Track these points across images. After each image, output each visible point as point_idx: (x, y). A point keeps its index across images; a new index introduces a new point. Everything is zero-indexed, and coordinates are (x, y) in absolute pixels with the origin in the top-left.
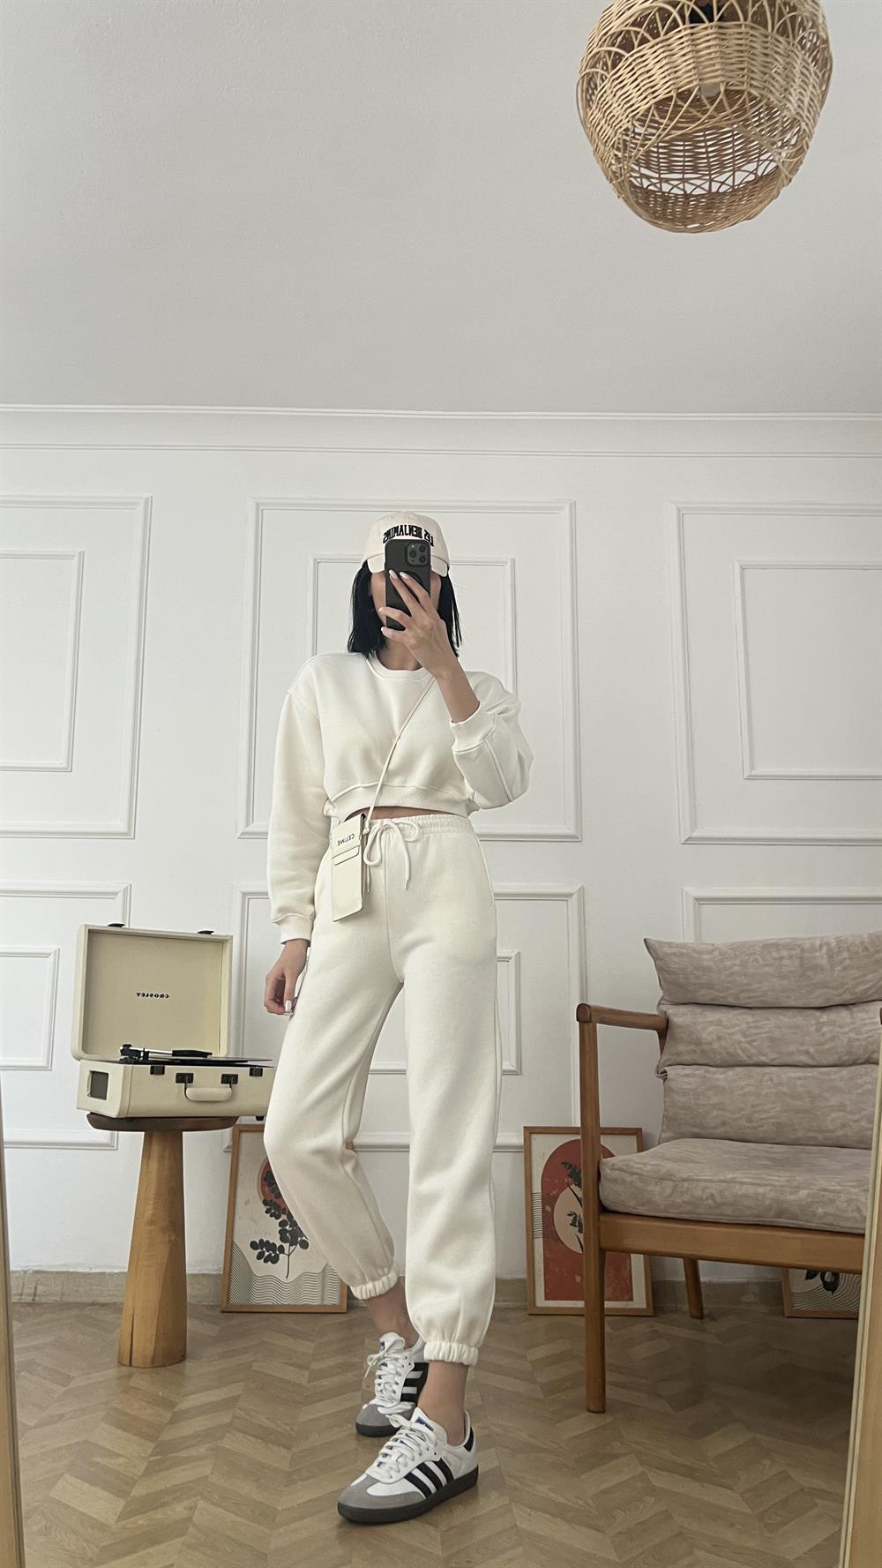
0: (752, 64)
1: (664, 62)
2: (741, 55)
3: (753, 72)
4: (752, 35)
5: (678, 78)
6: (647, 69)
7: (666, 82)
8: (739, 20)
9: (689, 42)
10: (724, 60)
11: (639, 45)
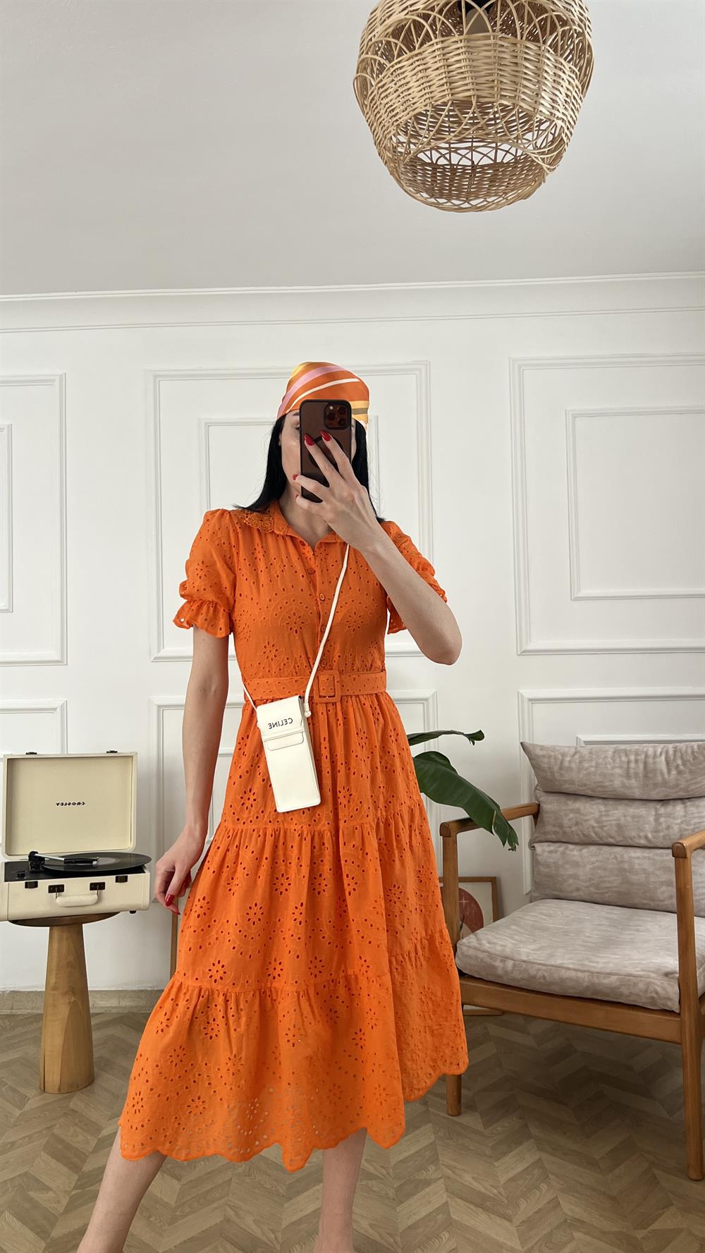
0: (501, 75)
1: (420, 75)
2: (491, 67)
3: (501, 82)
4: (502, 46)
5: (431, 92)
6: (407, 80)
7: (423, 96)
8: (489, 31)
9: (441, 57)
10: (473, 74)
11: (399, 56)
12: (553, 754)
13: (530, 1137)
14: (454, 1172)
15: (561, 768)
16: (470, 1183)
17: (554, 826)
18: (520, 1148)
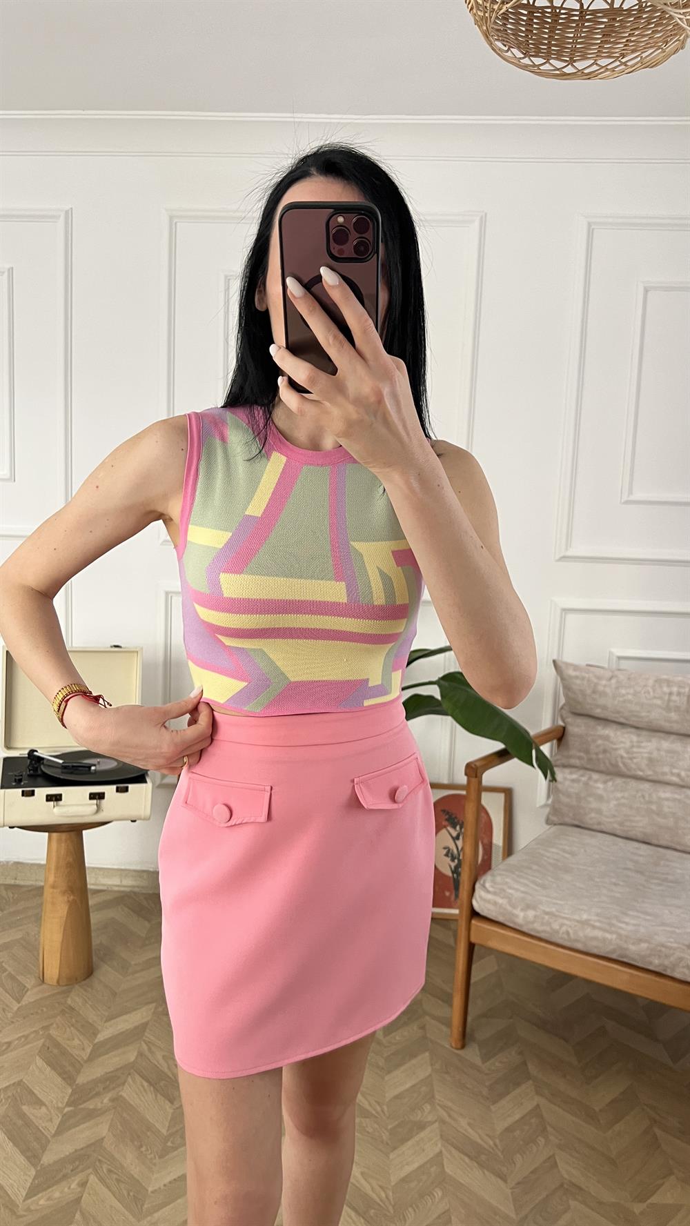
12: (587, 675)
13: (528, 1077)
14: (450, 1116)
15: (594, 692)
16: (465, 1130)
17: (580, 751)
18: (518, 1091)
